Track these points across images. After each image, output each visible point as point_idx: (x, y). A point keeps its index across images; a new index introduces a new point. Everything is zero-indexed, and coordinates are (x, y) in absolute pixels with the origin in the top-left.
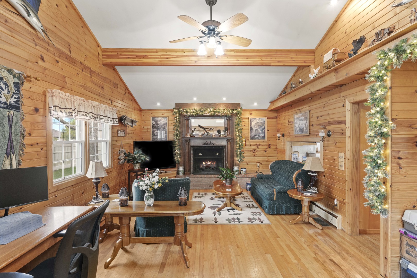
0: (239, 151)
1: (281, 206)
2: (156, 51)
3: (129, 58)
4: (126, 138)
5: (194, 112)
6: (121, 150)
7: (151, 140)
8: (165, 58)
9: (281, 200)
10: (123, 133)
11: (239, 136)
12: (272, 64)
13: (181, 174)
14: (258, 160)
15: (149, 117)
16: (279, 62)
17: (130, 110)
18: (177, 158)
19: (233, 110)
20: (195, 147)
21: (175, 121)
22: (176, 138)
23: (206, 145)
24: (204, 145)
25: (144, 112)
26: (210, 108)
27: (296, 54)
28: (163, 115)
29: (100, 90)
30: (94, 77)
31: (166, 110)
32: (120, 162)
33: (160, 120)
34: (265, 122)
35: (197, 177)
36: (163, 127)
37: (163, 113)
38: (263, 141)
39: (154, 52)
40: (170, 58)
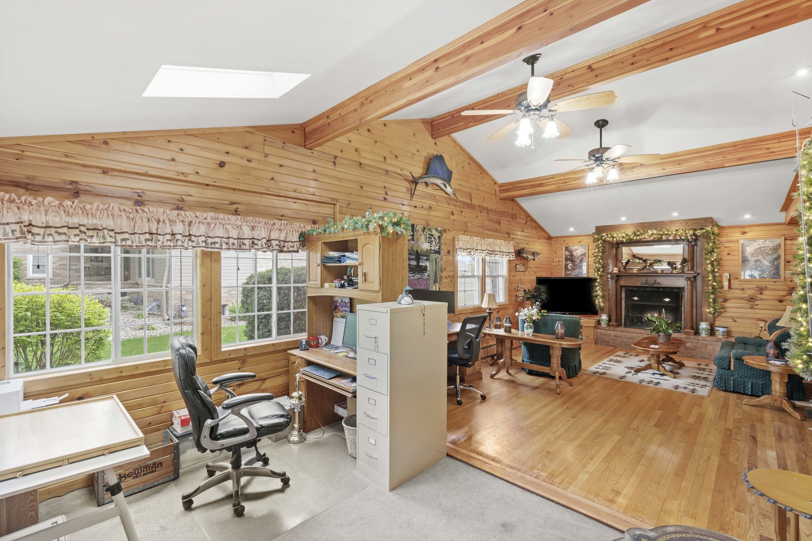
0: (712, 296)
1: (744, 381)
2: (553, 177)
3: (524, 189)
4: (527, 273)
5: (623, 237)
6: (519, 286)
7: (564, 276)
8: (563, 183)
9: (744, 372)
10: (523, 267)
11: (713, 271)
12: (726, 165)
13: (604, 324)
14: (761, 315)
15: (560, 245)
16: (740, 159)
17: (532, 240)
18: (599, 302)
19: (695, 230)
20: (629, 288)
21: (597, 250)
22: (598, 274)
23: (646, 285)
24: (643, 285)
25: (555, 239)
26: (651, 229)
27: (778, 141)
28: (580, 242)
29: (497, 226)
30: (490, 214)
31: (585, 236)
32: (518, 299)
33: (576, 250)
34: (779, 245)
35: (628, 331)
36: (580, 258)
37: (581, 240)
38: (775, 282)
39: (551, 178)
40: (569, 182)
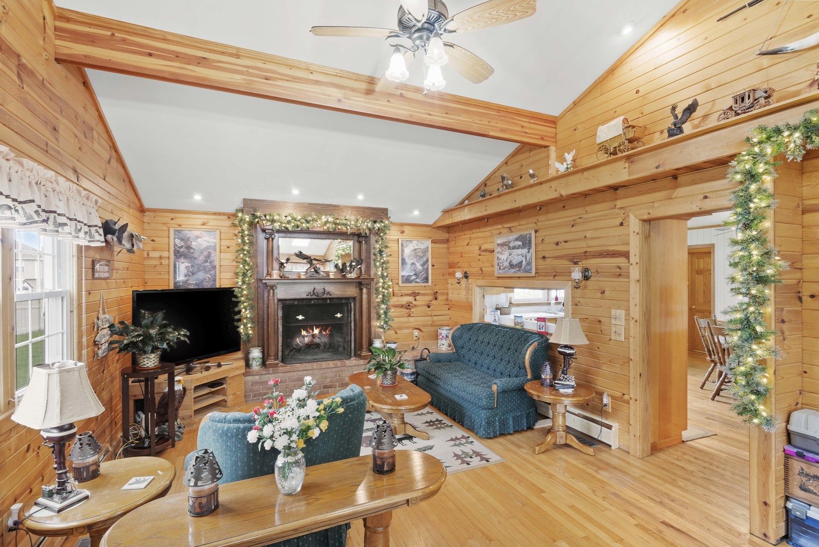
0: (383, 306)
1: (506, 418)
2: (237, 53)
3: (150, 55)
4: (112, 282)
5: (289, 222)
6: (101, 316)
7: (172, 287)
8: (261, 78)
9: (506, 406)
10: (106, 268)
11: (383, 277)
12: (492, 133)
13: (256, 366)
14: (415, 324)
15: (165, 228)
16: (503, 130)
18: (246, 329)
19: (375, 222)
20: (287, 302)
21: (240, 241)
22: (244, 282)
23: (314, 297)
24: (309, 297)
25: (152, 214)
26: (326, 215)
28: (204, 224)
29: (47, 134)
30: (29, 86)
31: (215, 214)
32: (100, 352)
33: (198, 237)
34: (428, 248)
35: (295, 369)
36: (206, 254)
37: (206, 221)
38: (425, 286)
39: (231, 55)
40: (274, 79)
